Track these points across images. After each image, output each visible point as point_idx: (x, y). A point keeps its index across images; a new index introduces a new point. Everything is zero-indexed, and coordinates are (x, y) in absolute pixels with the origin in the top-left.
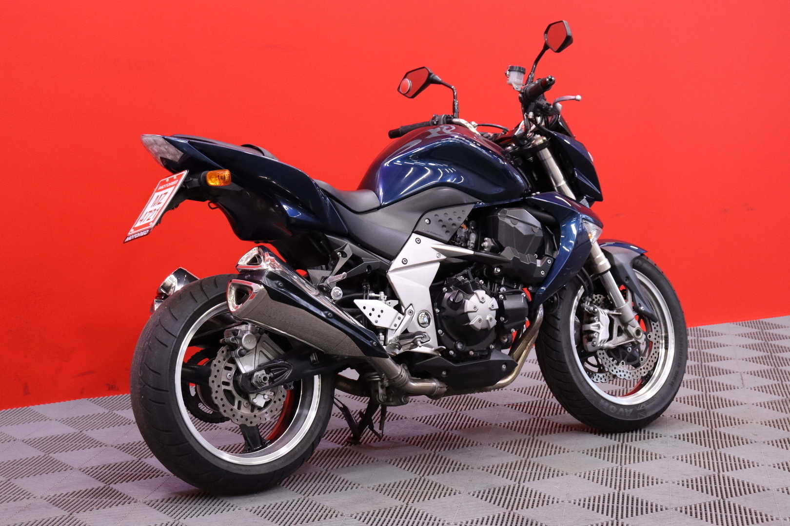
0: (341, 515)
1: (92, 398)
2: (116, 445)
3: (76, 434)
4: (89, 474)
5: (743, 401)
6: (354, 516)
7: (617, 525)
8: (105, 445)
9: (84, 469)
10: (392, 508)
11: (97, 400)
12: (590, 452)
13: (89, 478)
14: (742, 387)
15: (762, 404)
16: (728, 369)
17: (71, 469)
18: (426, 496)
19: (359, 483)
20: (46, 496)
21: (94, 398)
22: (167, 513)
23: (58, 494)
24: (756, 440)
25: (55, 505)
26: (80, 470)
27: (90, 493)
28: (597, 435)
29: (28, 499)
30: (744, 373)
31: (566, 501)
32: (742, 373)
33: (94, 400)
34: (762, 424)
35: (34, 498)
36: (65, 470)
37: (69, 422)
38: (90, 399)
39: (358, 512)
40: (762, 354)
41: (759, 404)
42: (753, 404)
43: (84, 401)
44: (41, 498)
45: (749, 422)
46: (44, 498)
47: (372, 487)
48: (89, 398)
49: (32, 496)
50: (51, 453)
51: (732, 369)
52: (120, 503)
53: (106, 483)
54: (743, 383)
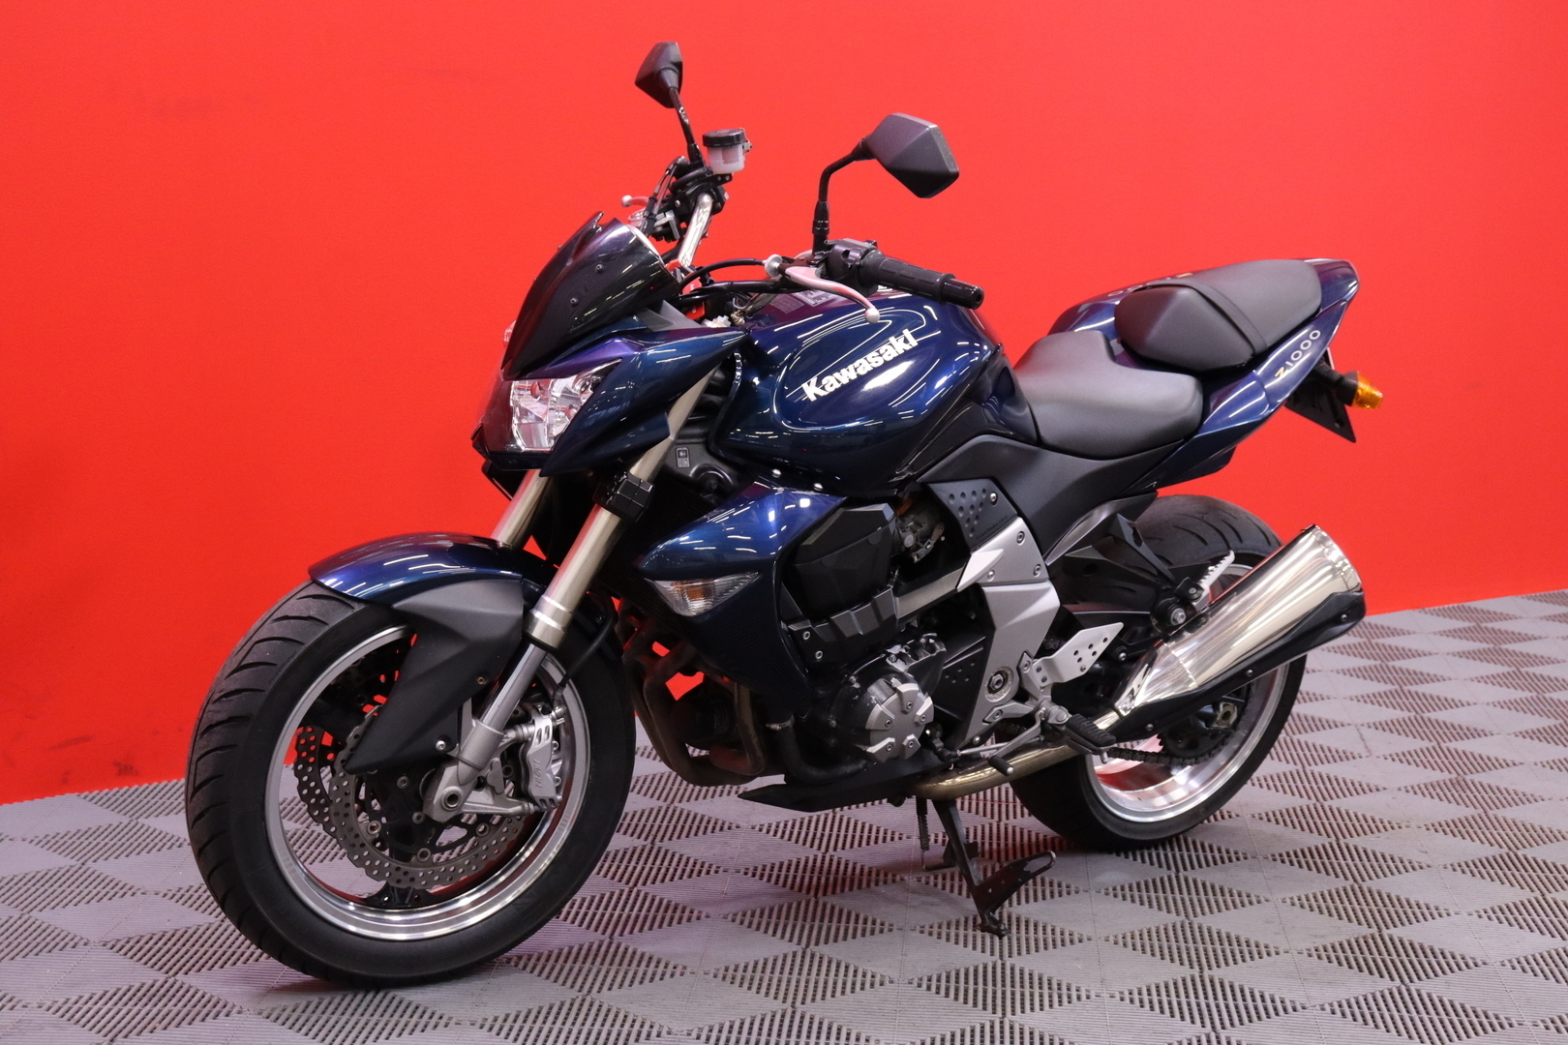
0: (669, 1033)
1: (86, 793)
2: (165, 892)
3: (74, 869)
4: (126, 954)
5: (1381, 784)
6: (694, 1035)
7: (1219, 1042)
8: (142, 891)
9: (113, 942)
10: (765, 1015)
11: (98, 797)
12: (1119, 892)
13: (126, 962)
14: (1368, 754)
15: (1417, 789)
16: (1330, 717)
17: (85, 944)
18: (825, 992)
19: (685, 964)
20: (49, 1003)
21: (91, 792)
22: (312, 1034)
23: (74, 998)
24: (1429, 863)
25: (73, 1021)
26: (104, 945)
27: (139, 994)
28: (1114, 855)
29: (12, 1009)
30: (1362, 725)
31: (1105, 995)
32: (1359, 726)
33: (91, 796)
34: (1428, 829)
35: (24, 1007)
36: (73, 947)
37: (53, 843)
38: (83, 795)
39: (702, 1026)
40: (1382, 687)
41: (1409, 788)
42: (1399, 789)
43: (71, 798)
44: (40, 1007)
45: (1403, 825)
46: (45, 1007)
47: (713, 971)
48: (81, 791)
49: (18, 1002)
50: (34, 911)
51: (1338, 720)
52: (207, 1015)
53: (167, 973)
54: (1366, 747)
